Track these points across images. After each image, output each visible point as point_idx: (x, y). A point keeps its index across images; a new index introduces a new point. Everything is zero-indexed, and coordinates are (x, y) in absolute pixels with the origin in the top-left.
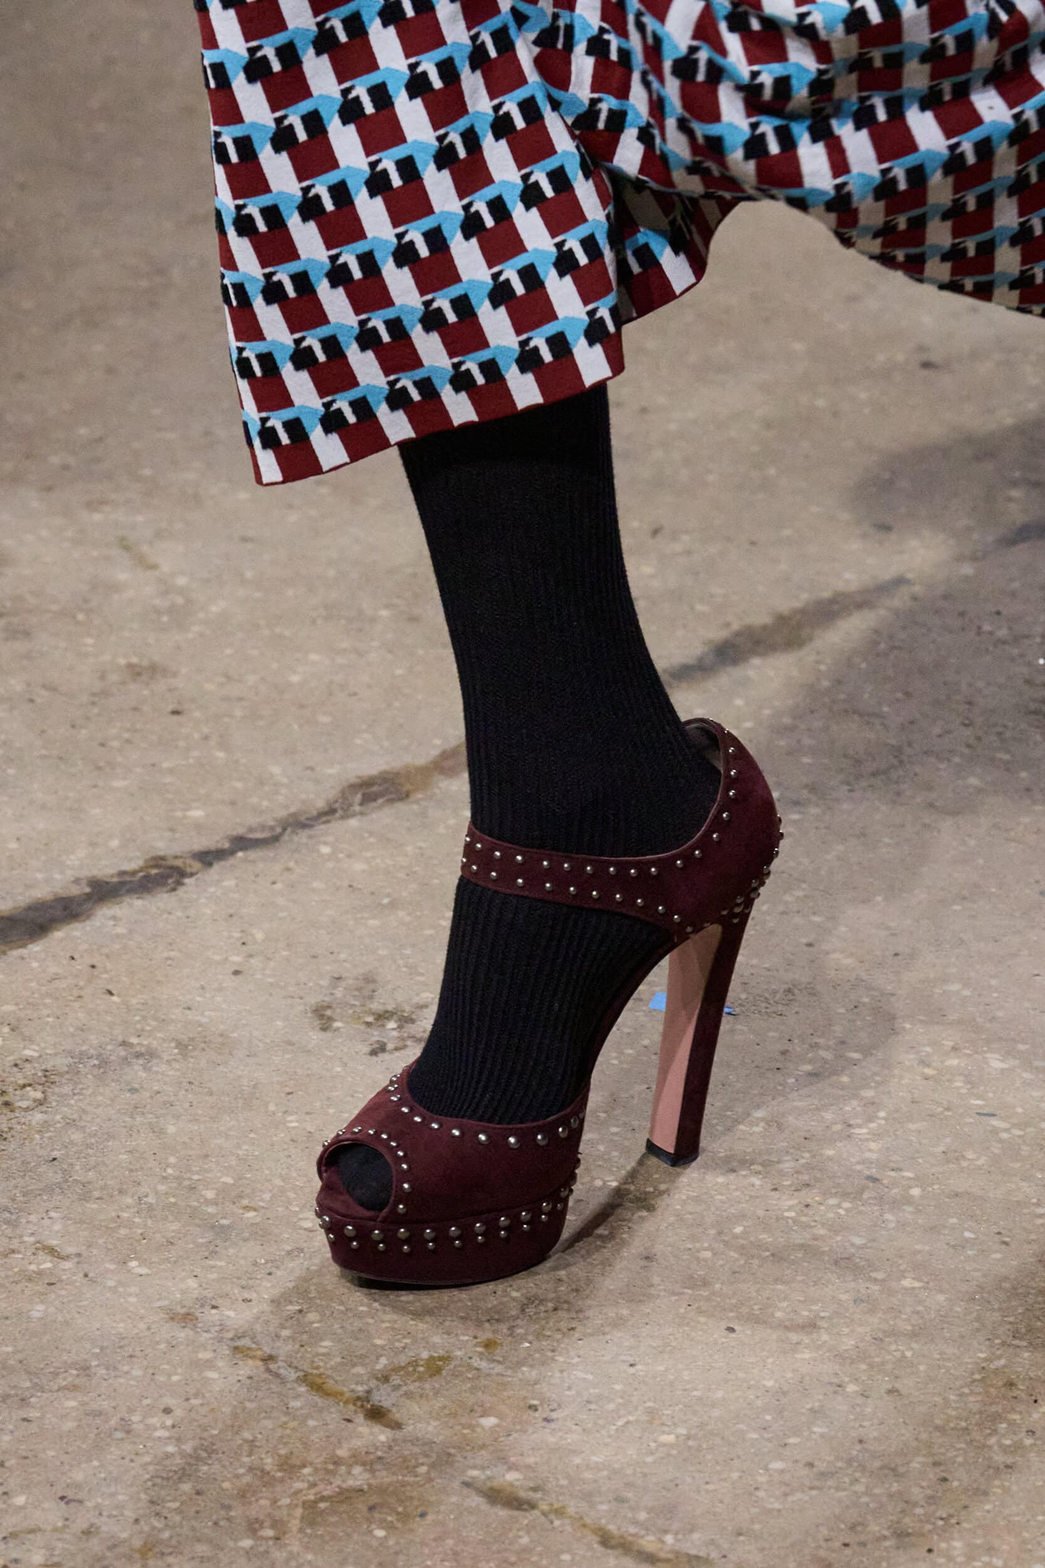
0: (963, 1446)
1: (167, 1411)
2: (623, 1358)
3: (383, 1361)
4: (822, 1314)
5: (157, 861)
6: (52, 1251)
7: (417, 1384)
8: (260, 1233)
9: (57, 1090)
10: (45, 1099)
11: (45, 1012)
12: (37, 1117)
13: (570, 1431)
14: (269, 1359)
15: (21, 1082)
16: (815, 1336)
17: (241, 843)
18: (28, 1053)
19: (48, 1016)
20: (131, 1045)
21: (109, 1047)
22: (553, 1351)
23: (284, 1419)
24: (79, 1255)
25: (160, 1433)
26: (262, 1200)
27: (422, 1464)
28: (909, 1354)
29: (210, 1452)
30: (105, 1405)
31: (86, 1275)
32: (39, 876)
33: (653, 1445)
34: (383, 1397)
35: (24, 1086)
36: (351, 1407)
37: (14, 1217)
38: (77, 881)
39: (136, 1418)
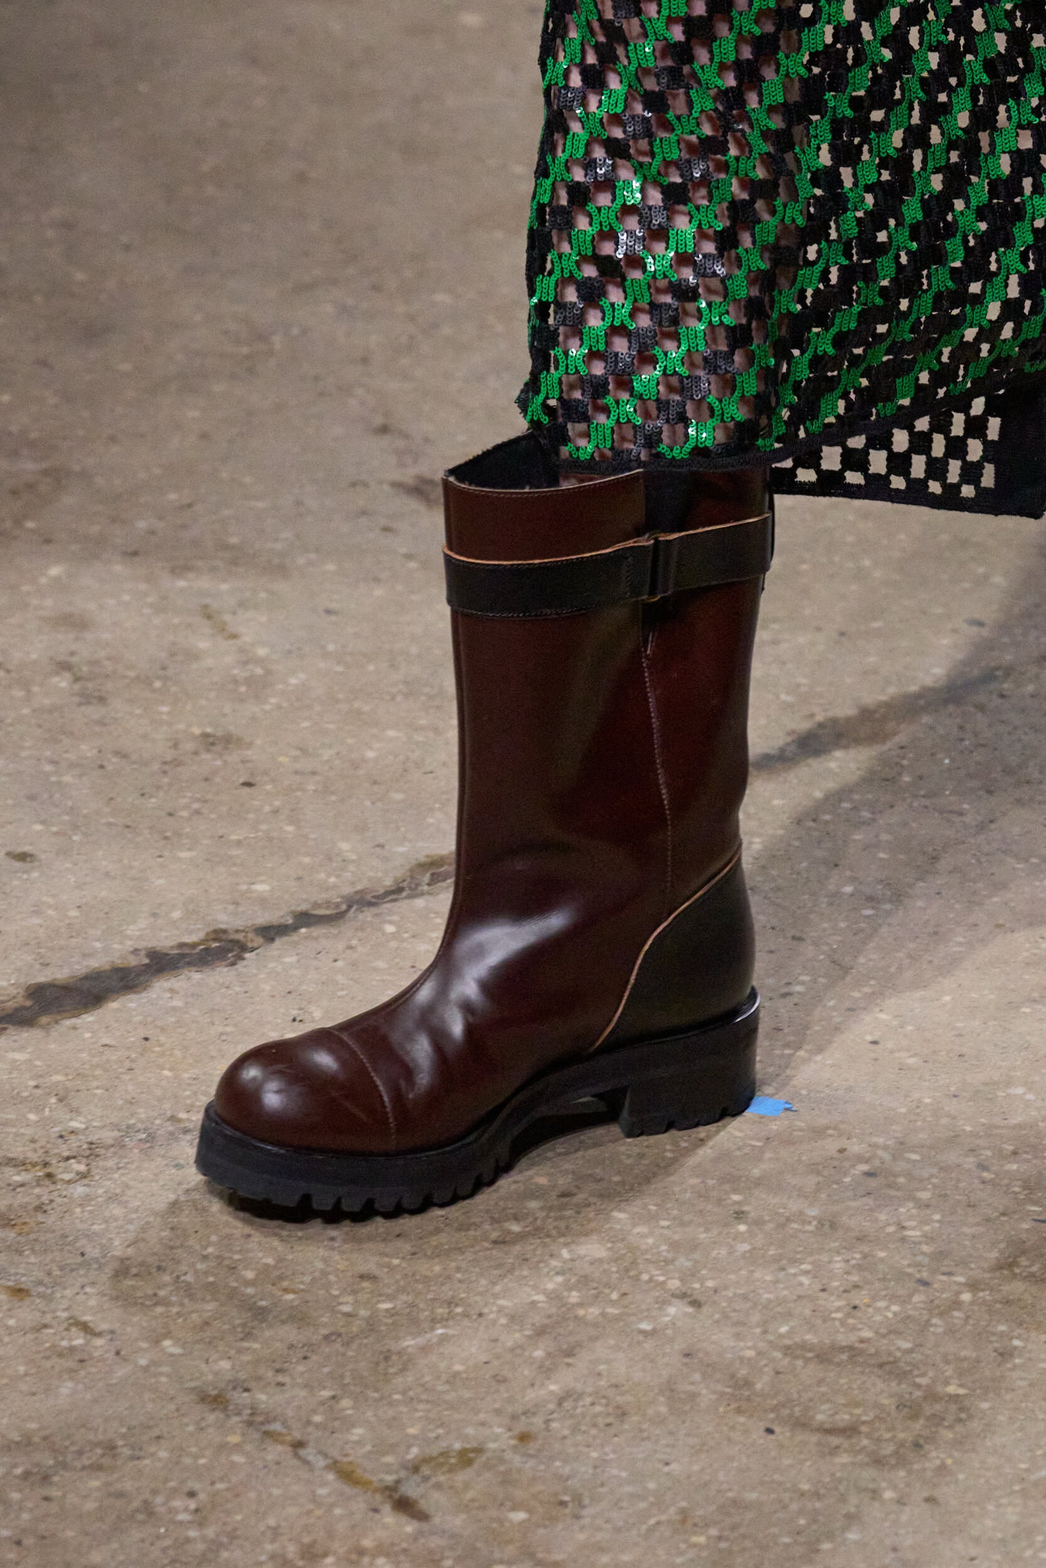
0: (998, 1557)
1: (192, 1494)
2: (658, 1456)
3: (415, 1451)
4: (864, 1418)
5: (218, 934)
6: (85, 1327)
7: (448, 1476)
8: (299, 1317)
9: (101, 1163)
10: (89, 1171)
11: (95, 1084)
12: (79, 1190)
13: (600, 1529)
14: (299, 1445)
15: (66, 1154)
16: (854, 1440)
17: (305, 919)
18: (74, 1124)
19: (97, 1088)
20: (179, 1121)
21: (158, 1122)
22: (588, 1446)
23: (311, 1506)
24: (112, 1332)
25: (182, 1517)
26: (302, 1282)
27: (448, 1558)
28: (949, 1461)
29: (233, 1536)
30: (128, 1485)
31: (118, 1353)
32: (98, 945)
33: (683, 1546)
34: (411, 1489)
35: (68, 1158)
36: (378, 1497)
37: (49, 1291)
38: (135, 951)
39: (159, 1500)
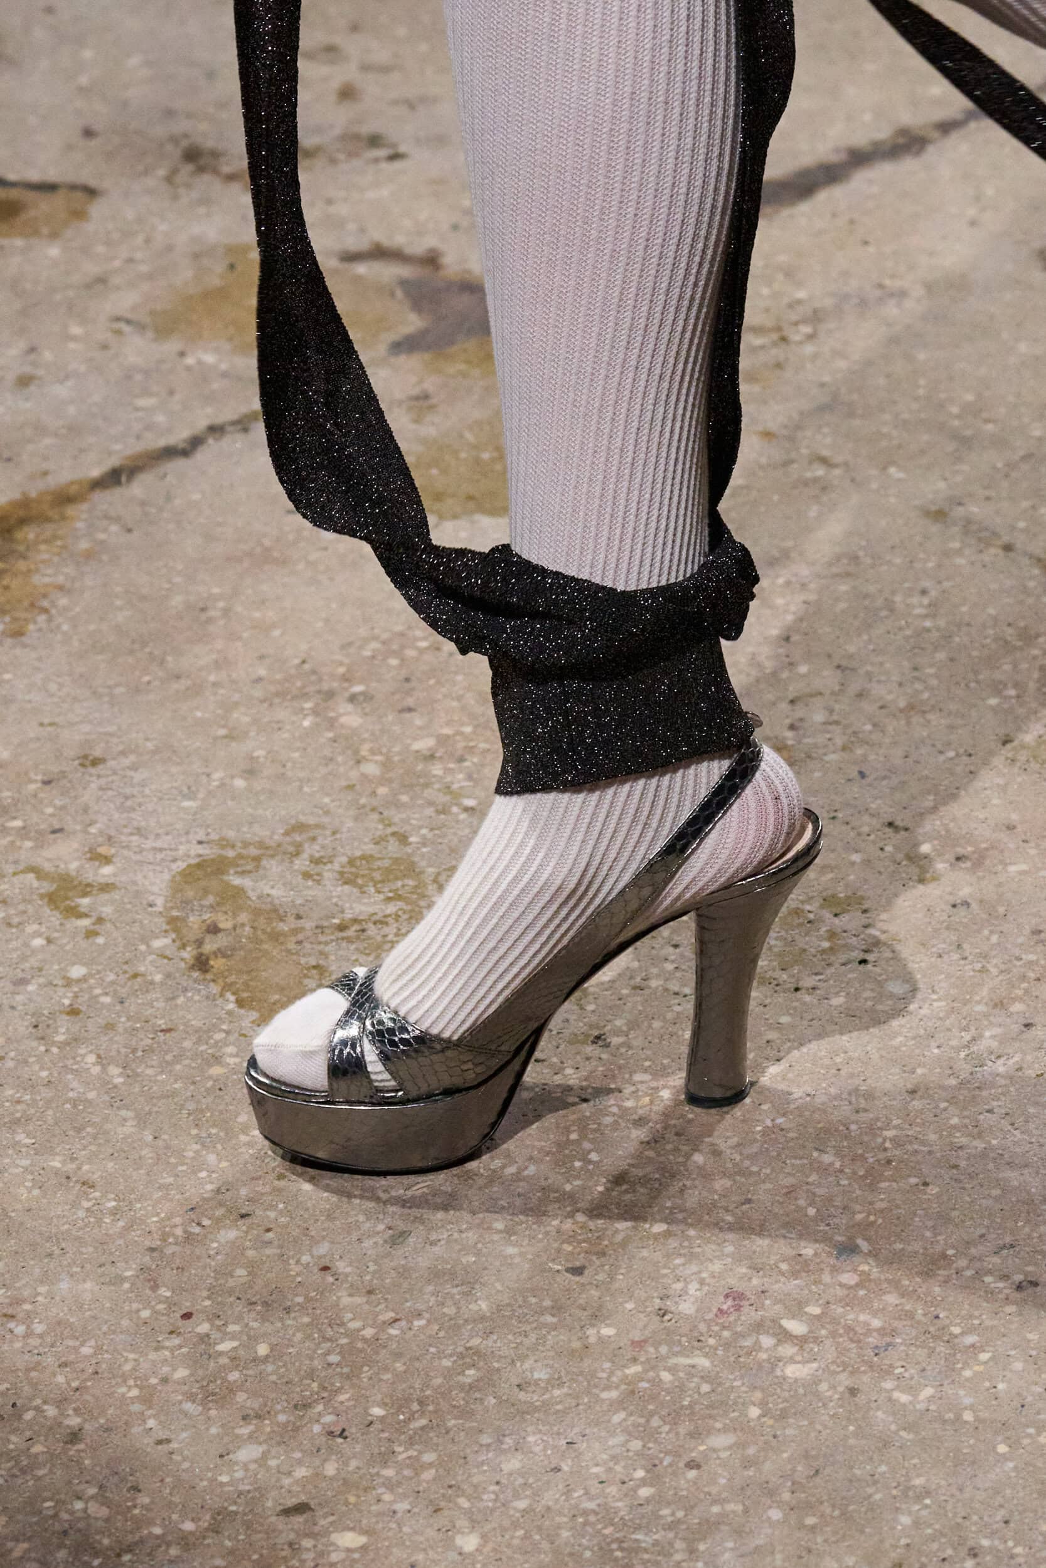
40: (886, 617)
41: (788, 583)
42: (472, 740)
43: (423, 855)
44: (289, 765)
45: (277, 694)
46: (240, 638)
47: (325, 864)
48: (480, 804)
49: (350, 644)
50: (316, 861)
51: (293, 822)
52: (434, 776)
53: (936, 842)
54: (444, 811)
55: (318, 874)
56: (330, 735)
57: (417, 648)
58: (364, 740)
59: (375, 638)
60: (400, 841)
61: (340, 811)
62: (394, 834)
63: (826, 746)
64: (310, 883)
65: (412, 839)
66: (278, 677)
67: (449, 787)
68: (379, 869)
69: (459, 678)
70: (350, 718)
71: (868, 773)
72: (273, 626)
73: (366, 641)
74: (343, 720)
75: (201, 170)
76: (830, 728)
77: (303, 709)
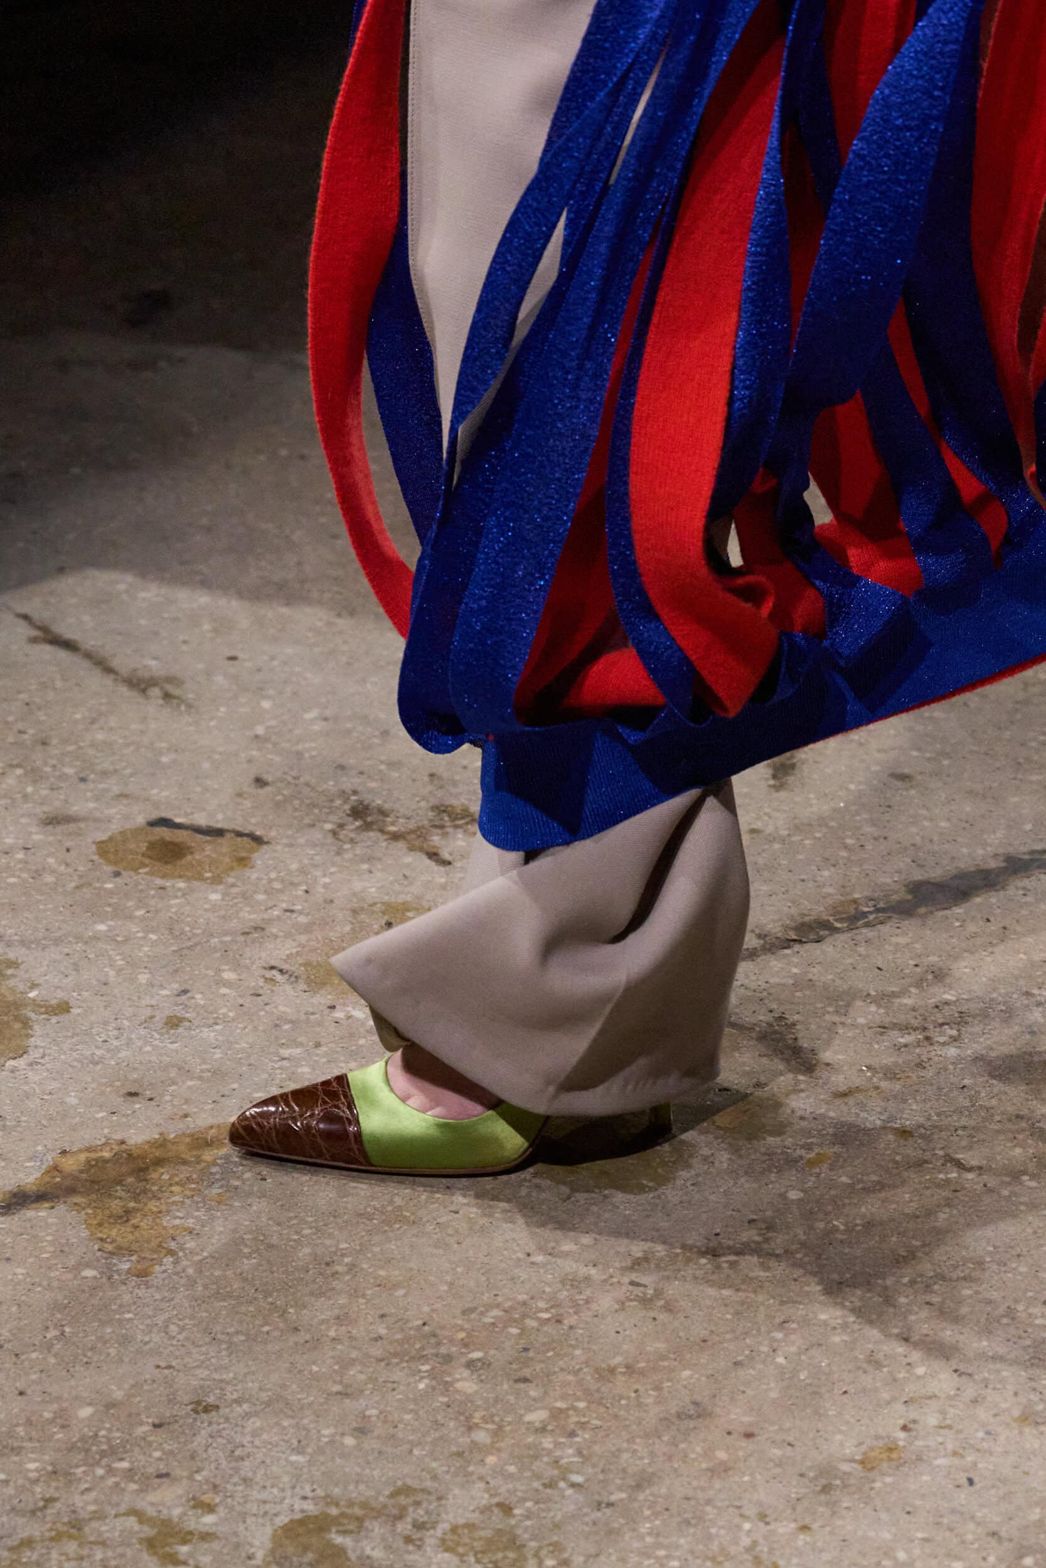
40: (1008, 1325)
41: (913, 1282)
42: (584, 1416)
43: (526, 1529)
44: (401, 1426)
45: (395, 1355)
46: (364, 1296)
47: (428, 1530)
48: (587, 1480)
49: (473, 1310)
50: (419, 1526)
51: (399, 1483)
52: (543, 1449)
53: (1038, 1556)
54: (551, 1485)
55: (421, 1539)
56: (445, 1399)
57: (538, 1319)
58: (476, 1409)
59: (498, 1306)
60: (504, 1511)
61: (448, 1477)
62: (499, 1505)
63: (936, 1450)
64: (411, 1548)
65: (517, 1512)
66: (399, 1336)
67: (557, 1462)
68: (480, 1539)
69: (578, 1352)
70: (466, 1384)
71: (976, 1480)
72: (396, 1286)
73: (489, 1307)
74: (459, 1385)
75: (368, 826)
76: (943, 1432)
77: (420, 1371)
